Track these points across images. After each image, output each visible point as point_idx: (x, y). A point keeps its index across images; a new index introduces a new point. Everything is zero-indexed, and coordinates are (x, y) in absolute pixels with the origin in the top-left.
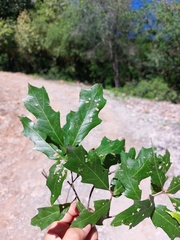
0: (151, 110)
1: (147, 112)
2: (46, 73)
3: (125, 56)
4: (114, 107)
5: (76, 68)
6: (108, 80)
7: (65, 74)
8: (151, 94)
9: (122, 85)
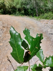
0: (48, 23)
1: (47, 24)
2: (15, 14)
3: (39, 6)
4: (37, 23)
5: (24, 11)
6: (34, 14)
7: (21, 14)
8: (48, 18)
9: (39, 15)
